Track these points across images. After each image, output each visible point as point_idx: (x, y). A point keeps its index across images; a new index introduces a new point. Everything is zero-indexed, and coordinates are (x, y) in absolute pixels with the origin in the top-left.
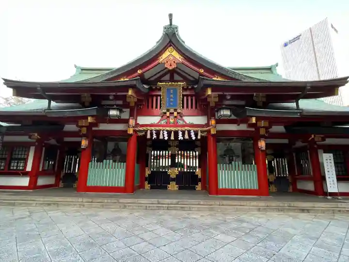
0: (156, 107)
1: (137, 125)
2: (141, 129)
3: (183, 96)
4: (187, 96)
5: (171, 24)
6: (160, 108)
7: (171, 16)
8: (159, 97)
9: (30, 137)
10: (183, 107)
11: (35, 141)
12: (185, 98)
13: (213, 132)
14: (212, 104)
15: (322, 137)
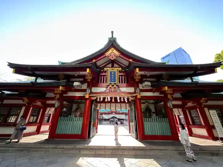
0: (104, 82)
1: (91, 93)
2: (94, 95)
3: (120, 76)
4: (122, 76)
5: (112, 37)
6: (106, 83)
7: (112, 32)
8: (105, 77)
9: (23, 101)
10: (120, 82)
11: (26, 103)
12: (120, 77)
13: (138, 97)
14: (137, 80)
15: (206, 100)
